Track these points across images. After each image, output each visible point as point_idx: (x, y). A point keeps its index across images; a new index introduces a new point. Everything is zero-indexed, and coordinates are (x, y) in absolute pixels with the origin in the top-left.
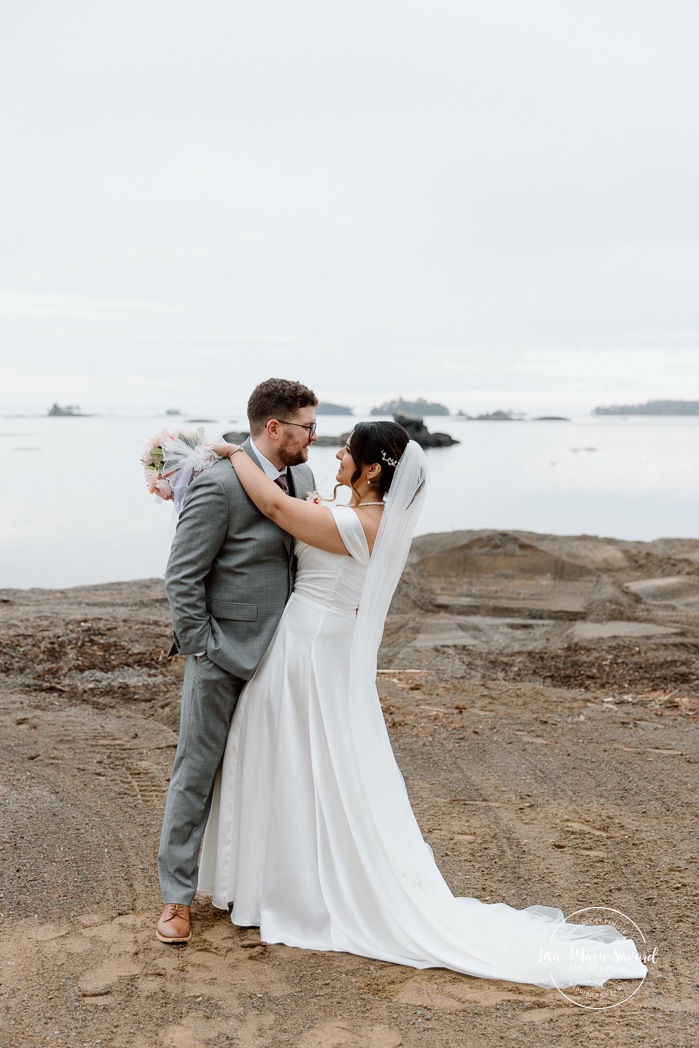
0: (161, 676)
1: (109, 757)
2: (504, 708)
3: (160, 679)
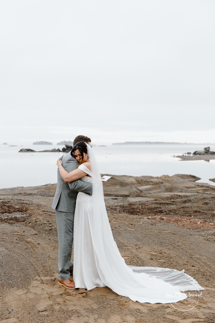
0: (25, 214)
1: (18, 238)
2: (120, 221)
3: (25, 215)
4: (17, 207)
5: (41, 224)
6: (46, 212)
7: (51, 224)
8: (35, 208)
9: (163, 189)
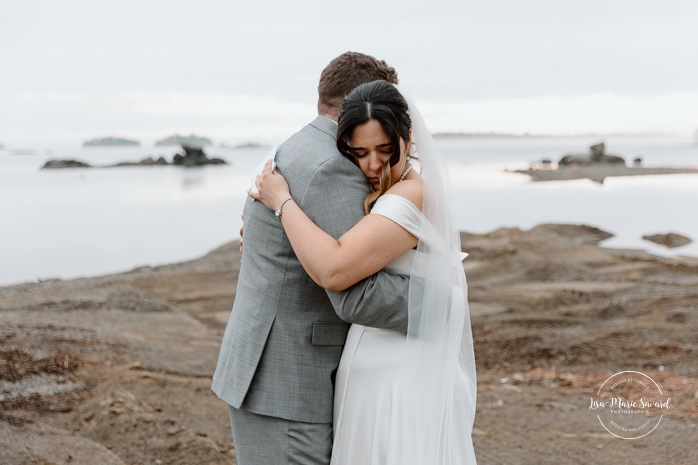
0: (70, 382)
3: (69, 386)
4: (40, 355)
5: (135, 426)
6: (145, 373)
7: (173, 423)
8: (107, 359)
9: (520, 273)
